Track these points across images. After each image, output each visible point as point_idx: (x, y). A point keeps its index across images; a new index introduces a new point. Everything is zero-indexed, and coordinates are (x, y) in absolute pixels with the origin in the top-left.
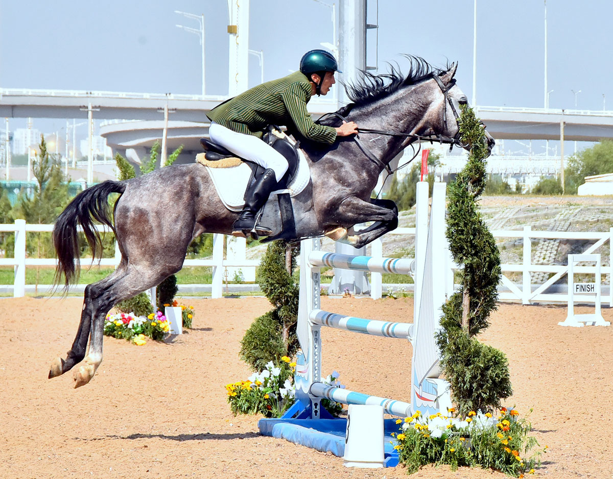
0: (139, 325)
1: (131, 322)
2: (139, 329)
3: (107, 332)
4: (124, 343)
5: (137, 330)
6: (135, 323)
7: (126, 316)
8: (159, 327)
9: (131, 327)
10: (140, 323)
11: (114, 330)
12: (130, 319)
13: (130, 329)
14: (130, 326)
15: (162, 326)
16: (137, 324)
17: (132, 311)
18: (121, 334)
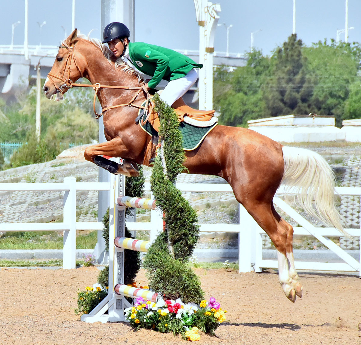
0: (190, 315)
1: (180, 311)
2: (190, 320)
3: (148, 323)
4: (172, 338)
5: (187, 322)
6: (185, 313)
7: (173, 303)
8: (213, 316)
9: (180, 318)
10: (191, 312)
11: (158, 322)
12: (178, 307)
13: (179, 320)
14: (178, 316)
15: (217, 315)
16: (187, 313)
17: (179, 296)
18: (168, 326)
